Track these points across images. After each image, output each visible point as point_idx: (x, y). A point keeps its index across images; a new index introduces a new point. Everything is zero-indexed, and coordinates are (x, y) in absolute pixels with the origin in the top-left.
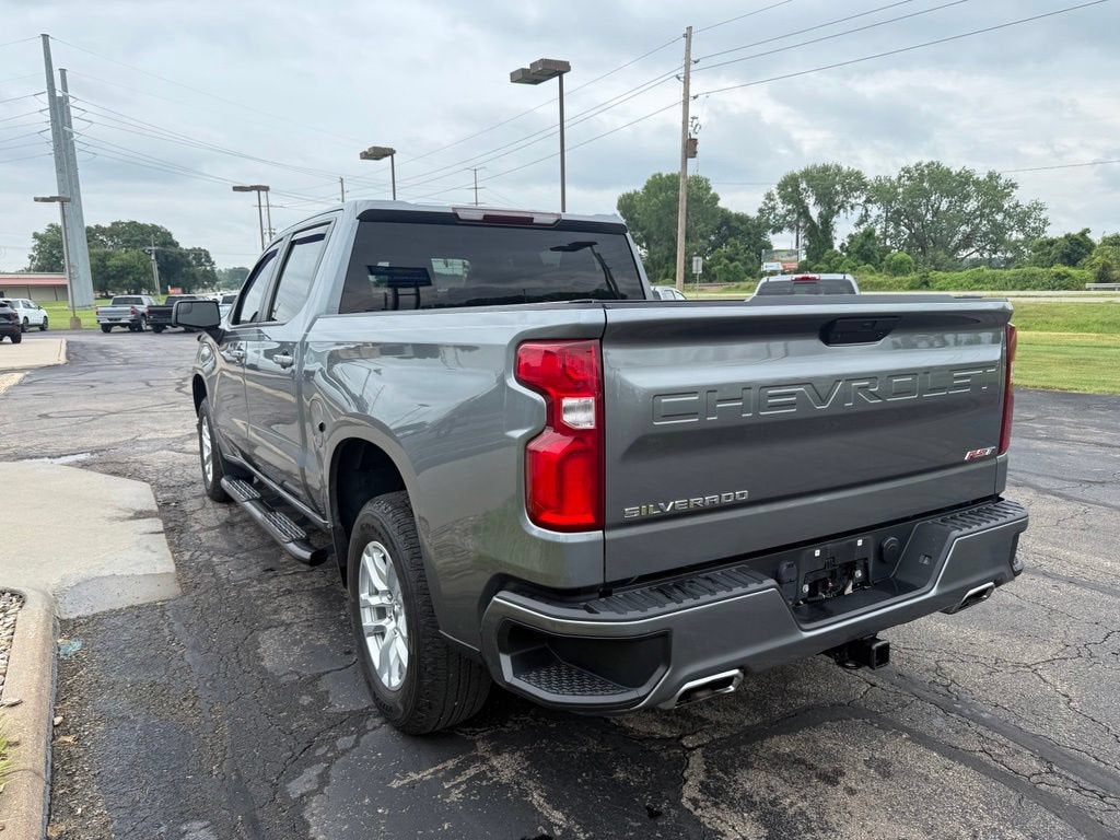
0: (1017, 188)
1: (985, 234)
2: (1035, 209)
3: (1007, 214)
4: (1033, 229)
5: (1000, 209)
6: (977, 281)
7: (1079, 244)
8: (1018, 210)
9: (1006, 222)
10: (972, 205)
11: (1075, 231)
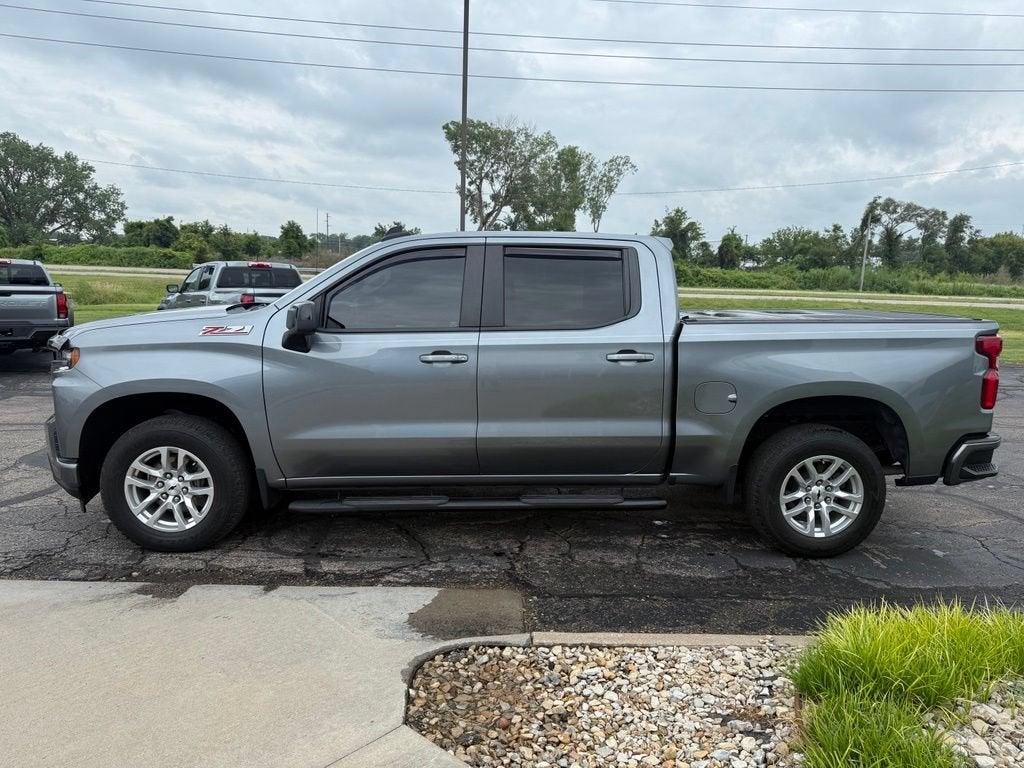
0: (94, 171)
1: (70, 211)
2: (113, 193)
3: (88, 194)
4: (114, 211)
5: (81, 189)
6: (93, 257)
7: (167, 229)
8: (99, 192)
9: (88, 201)
10: (51, 182)
11: (162, 217)
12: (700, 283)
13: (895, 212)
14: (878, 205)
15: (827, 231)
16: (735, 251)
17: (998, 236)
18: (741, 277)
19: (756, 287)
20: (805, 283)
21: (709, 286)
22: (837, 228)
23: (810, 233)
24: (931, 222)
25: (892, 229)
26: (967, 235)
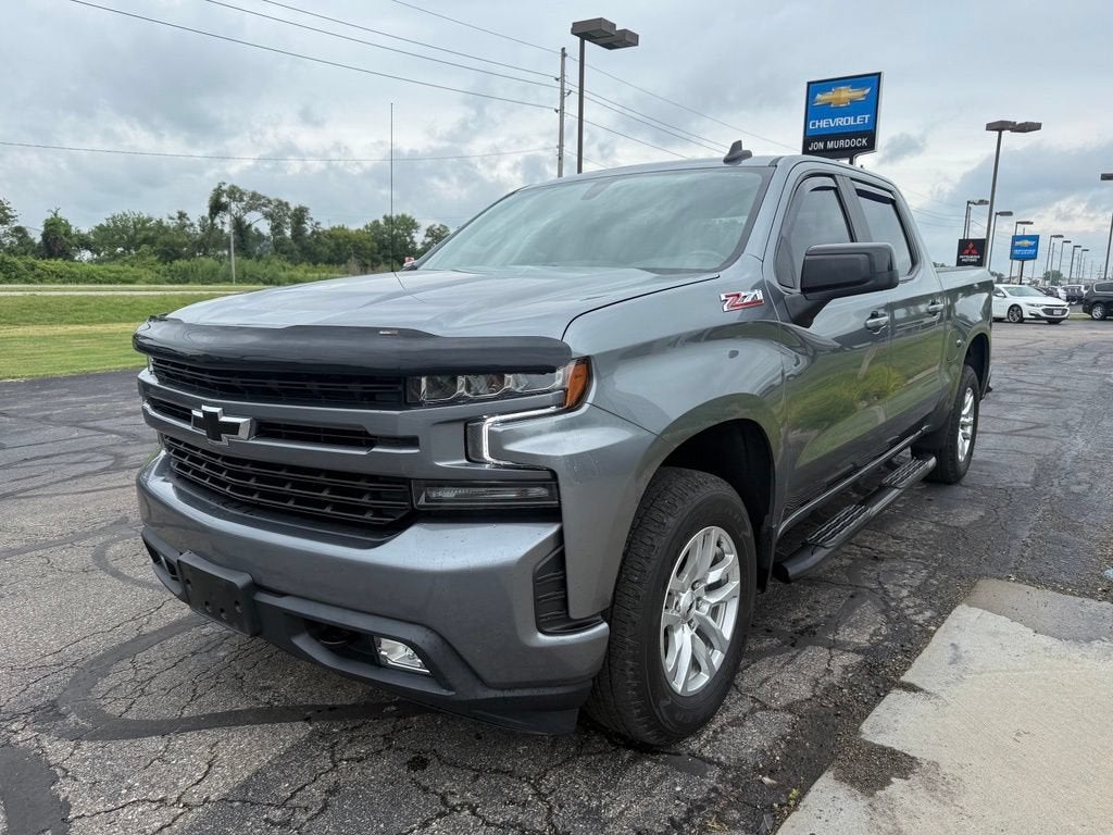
12: (40, 278)
13: (241, 200)
14: (224, 191)
15: (171, 218)
16: (65, 239)
17: (333, 229)
18: (94, 271)
19: (115, 283)
20: (173, 277)
21: (54, 282)
22: (182, 216)
23: (150, 220)
24: (276, 212)
25: (241, 217)
26: (308, 227)
